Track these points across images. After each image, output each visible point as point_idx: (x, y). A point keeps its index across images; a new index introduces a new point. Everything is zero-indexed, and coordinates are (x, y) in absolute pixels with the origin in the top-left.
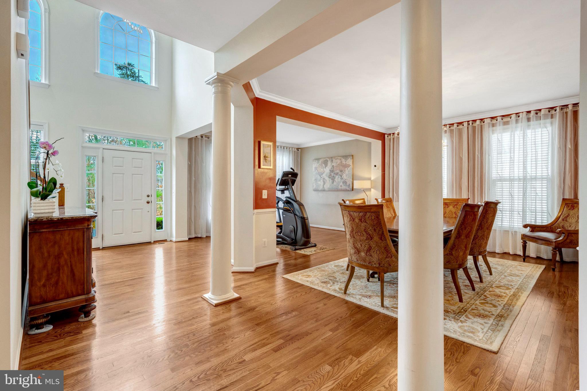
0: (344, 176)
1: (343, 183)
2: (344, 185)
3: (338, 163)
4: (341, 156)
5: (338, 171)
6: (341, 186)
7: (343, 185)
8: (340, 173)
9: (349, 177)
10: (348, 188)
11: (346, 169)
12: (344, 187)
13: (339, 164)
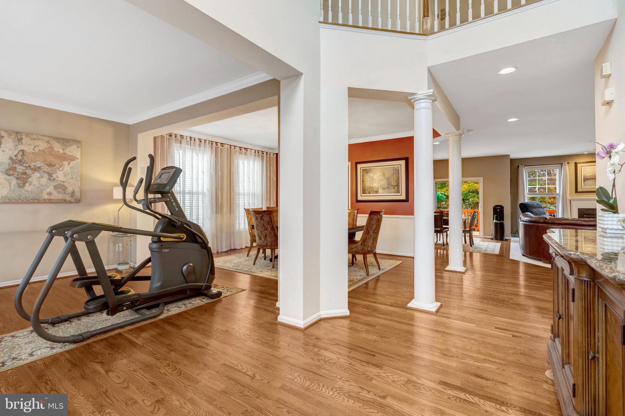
0: (60, 176)
1: (56, 187)
2: (59, 192)
3: (41, 148)
4: (50, 137)
5: (38, 164)
6: (50, 194)
7: (54, 192)
8: (46, 168)
9: (72, 179)
10: (68, 198)
11: (65, 163)
12: (56, 196)
13: (43, 151)
